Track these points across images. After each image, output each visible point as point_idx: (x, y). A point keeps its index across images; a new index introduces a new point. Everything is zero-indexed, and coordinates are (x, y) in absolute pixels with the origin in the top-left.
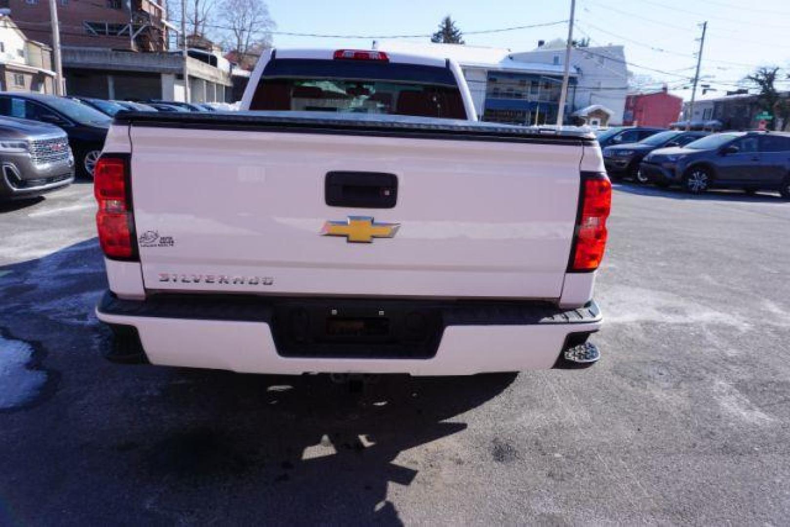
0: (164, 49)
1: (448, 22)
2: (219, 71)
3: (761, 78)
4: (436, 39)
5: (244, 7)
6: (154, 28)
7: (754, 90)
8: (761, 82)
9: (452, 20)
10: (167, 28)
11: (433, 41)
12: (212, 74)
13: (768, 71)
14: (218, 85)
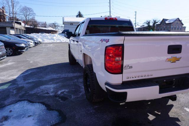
0: (6, 21)
1: (79, 12)
2: (22, 26)
3: (147, 23)
4: (77, 16)
5: (27, 10)
6: (2, 15)
7: (146, 25)
8: (147, 24)
9: (80, 12)
10: (6, 15)
11: (76, 17)
12: (20, 27)
13: (149, 21)
14: (22, 30)
